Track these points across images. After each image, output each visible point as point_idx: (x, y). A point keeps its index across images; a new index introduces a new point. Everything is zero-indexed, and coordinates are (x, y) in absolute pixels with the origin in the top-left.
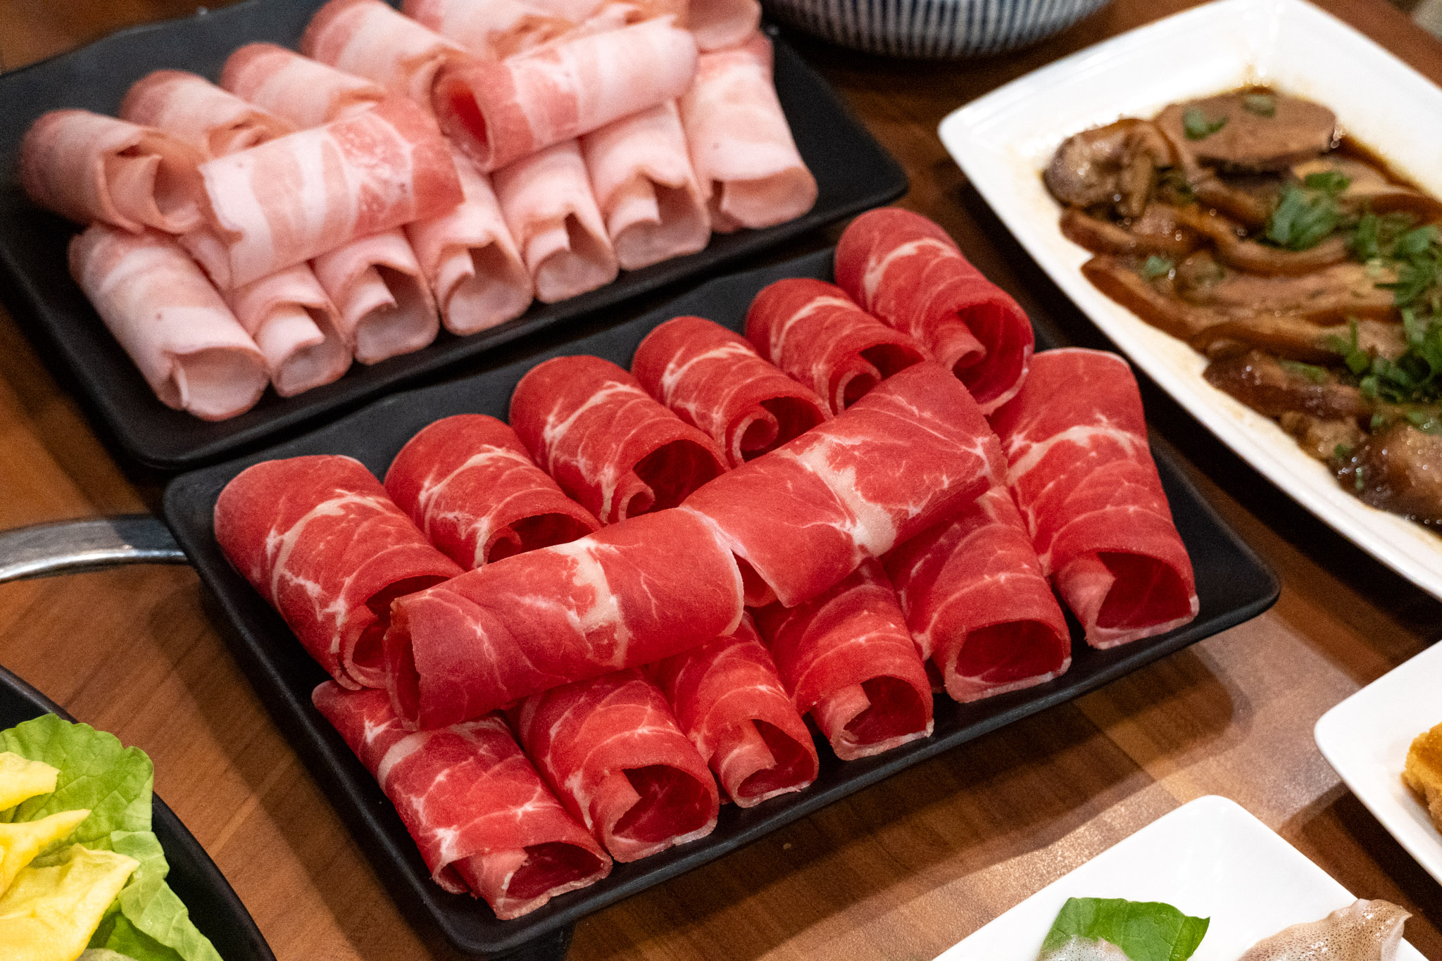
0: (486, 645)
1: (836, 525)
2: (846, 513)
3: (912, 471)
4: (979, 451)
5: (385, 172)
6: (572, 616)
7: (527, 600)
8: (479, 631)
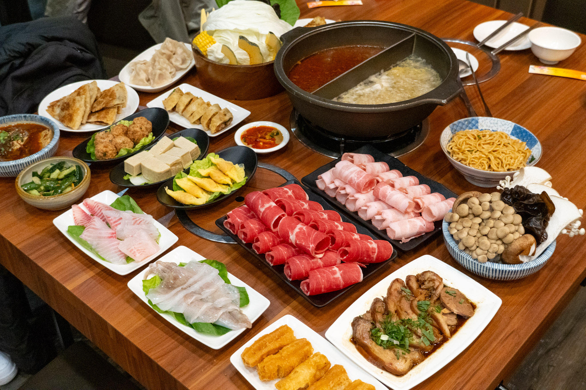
0: (252, 200)
1: (290, 233)
2: (292, 234)
3: (303, 238)
4: (311, 246)
5: (356, 178)
6: (260, 206)
7: (260, 200)
8: (254, 198)
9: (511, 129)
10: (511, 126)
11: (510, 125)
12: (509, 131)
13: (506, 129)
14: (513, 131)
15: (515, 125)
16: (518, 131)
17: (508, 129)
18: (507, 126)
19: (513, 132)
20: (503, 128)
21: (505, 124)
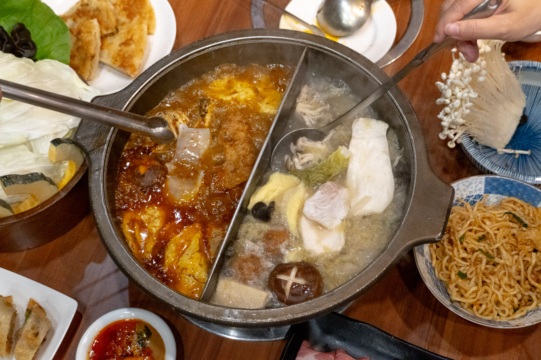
9: (482, 186)
10: (480, 183)
11: (478, 181)
12: (480, 190)
13: (473, 189)
14: (485, 187)
15: (486, 178)
16: (494, 184)
17: (478, 188)
18: (474, 186)
19: (488, 188)
20: (470, 189)
21: (471, 184)
